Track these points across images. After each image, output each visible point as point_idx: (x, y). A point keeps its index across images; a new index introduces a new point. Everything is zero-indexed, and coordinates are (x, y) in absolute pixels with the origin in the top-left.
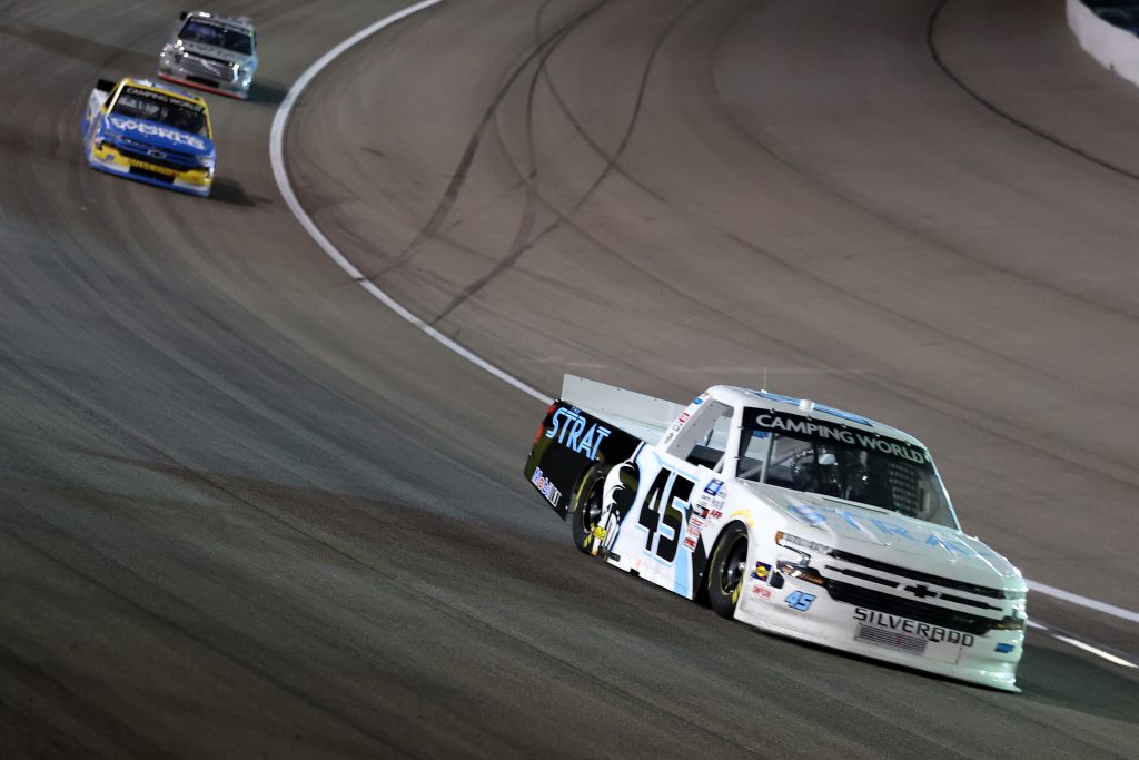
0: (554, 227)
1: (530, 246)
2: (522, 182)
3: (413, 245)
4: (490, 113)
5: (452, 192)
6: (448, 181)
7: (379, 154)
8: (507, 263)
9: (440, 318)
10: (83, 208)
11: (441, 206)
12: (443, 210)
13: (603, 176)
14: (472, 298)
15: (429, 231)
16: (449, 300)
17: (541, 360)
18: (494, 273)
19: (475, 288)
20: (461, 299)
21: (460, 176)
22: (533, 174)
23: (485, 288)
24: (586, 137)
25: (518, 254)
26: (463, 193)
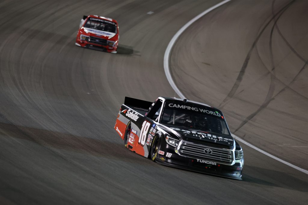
0: (283, 90)
1: (273, 99)
2: (269, 73)
3: (224, 101)
4: (254, 45)
5: (240, 79)
6: (238, 74)
7: (209, 65)
8: (264, 106)
9: (237, 130)
10: (88, 93)
11: (235, 84)
12: (236, 86)
13: (303, 68)
14: (250, 121)
15: (231, 95)
16: (240, 122)
17: (280, 145)
18: (259, 110)
19: (251, 117)
20: (245, 122)
21: (242, 72)
22: (273, 69)
23: (255, 117)
24: (295, 52)
25: (268, 103)
26: (244, 78)
